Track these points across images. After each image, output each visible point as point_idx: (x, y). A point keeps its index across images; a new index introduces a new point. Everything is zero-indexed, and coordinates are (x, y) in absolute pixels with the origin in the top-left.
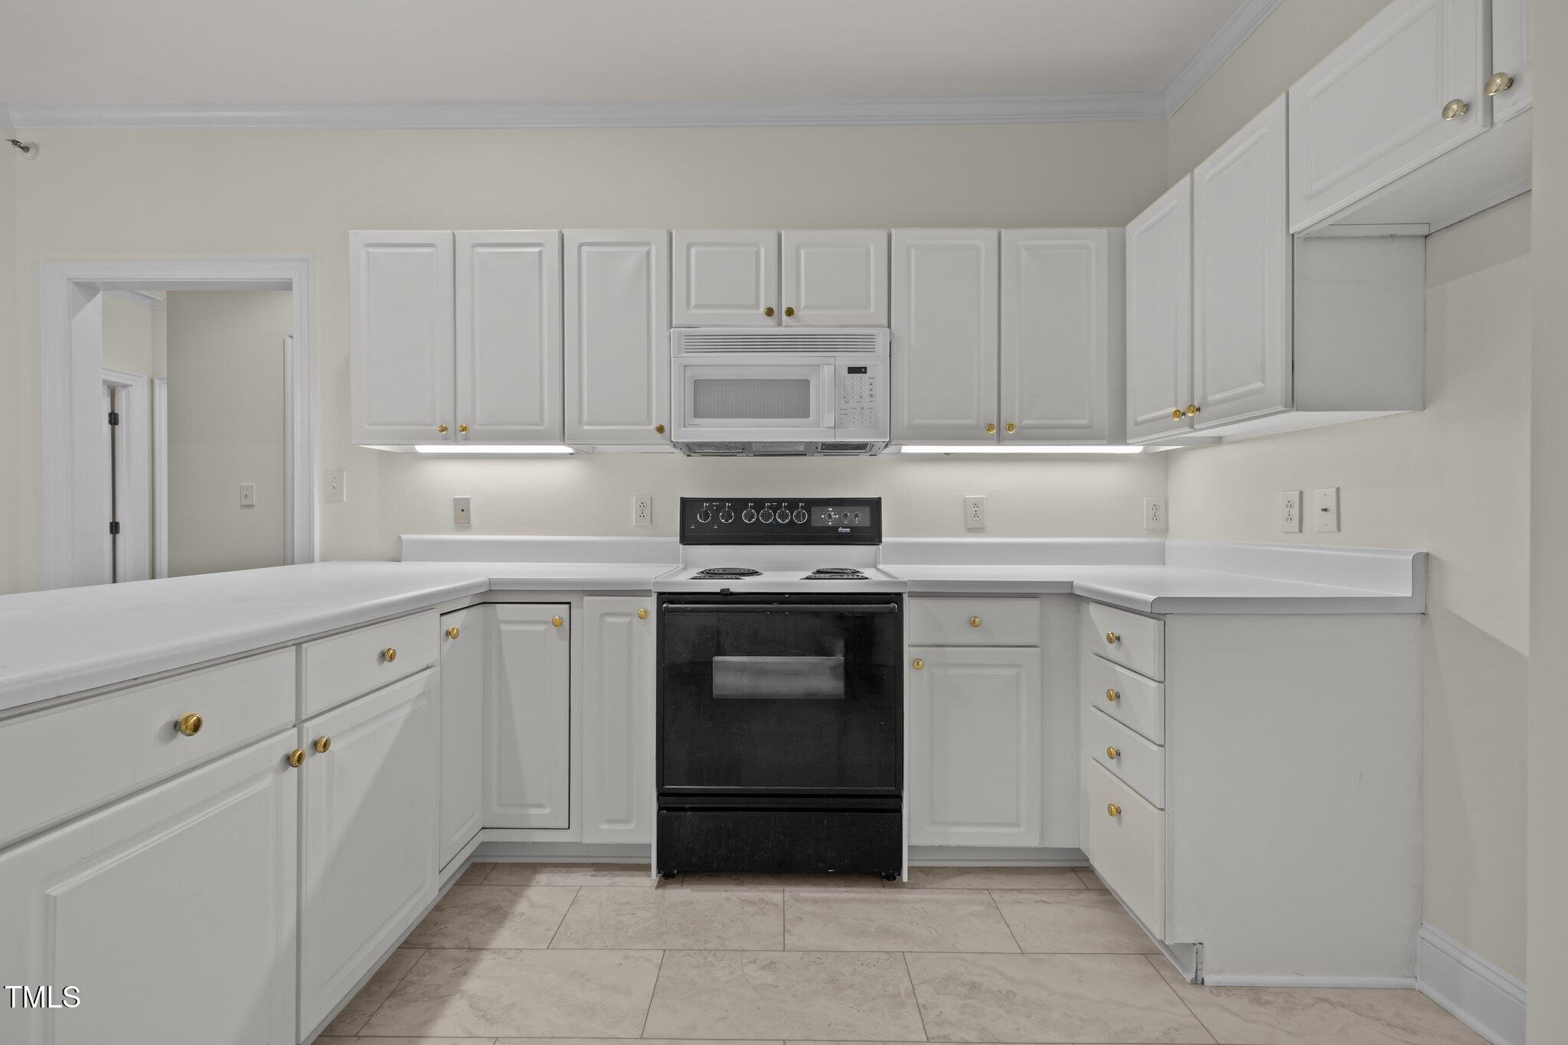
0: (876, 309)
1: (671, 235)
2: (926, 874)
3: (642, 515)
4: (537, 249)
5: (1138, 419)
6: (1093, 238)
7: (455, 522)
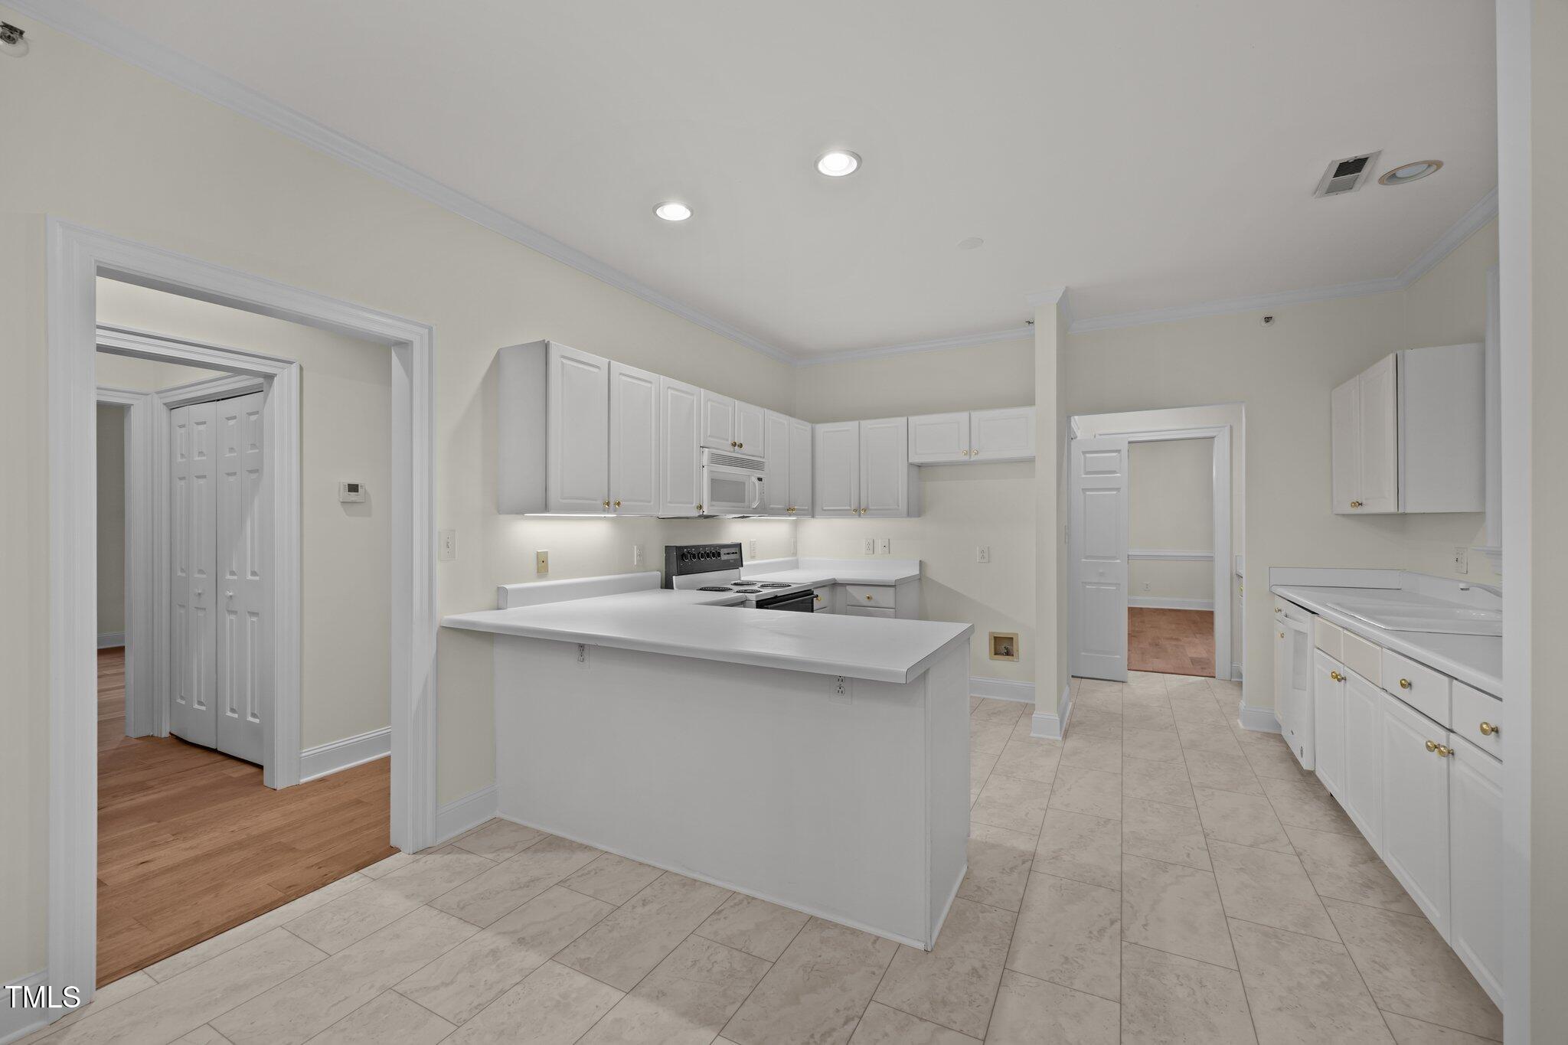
0: (762, 447)
1: (701, 392)
3: (639, 559)
4: (649, 385)
5: (825, 508)
6: (808, 426)
7: (538, 572)
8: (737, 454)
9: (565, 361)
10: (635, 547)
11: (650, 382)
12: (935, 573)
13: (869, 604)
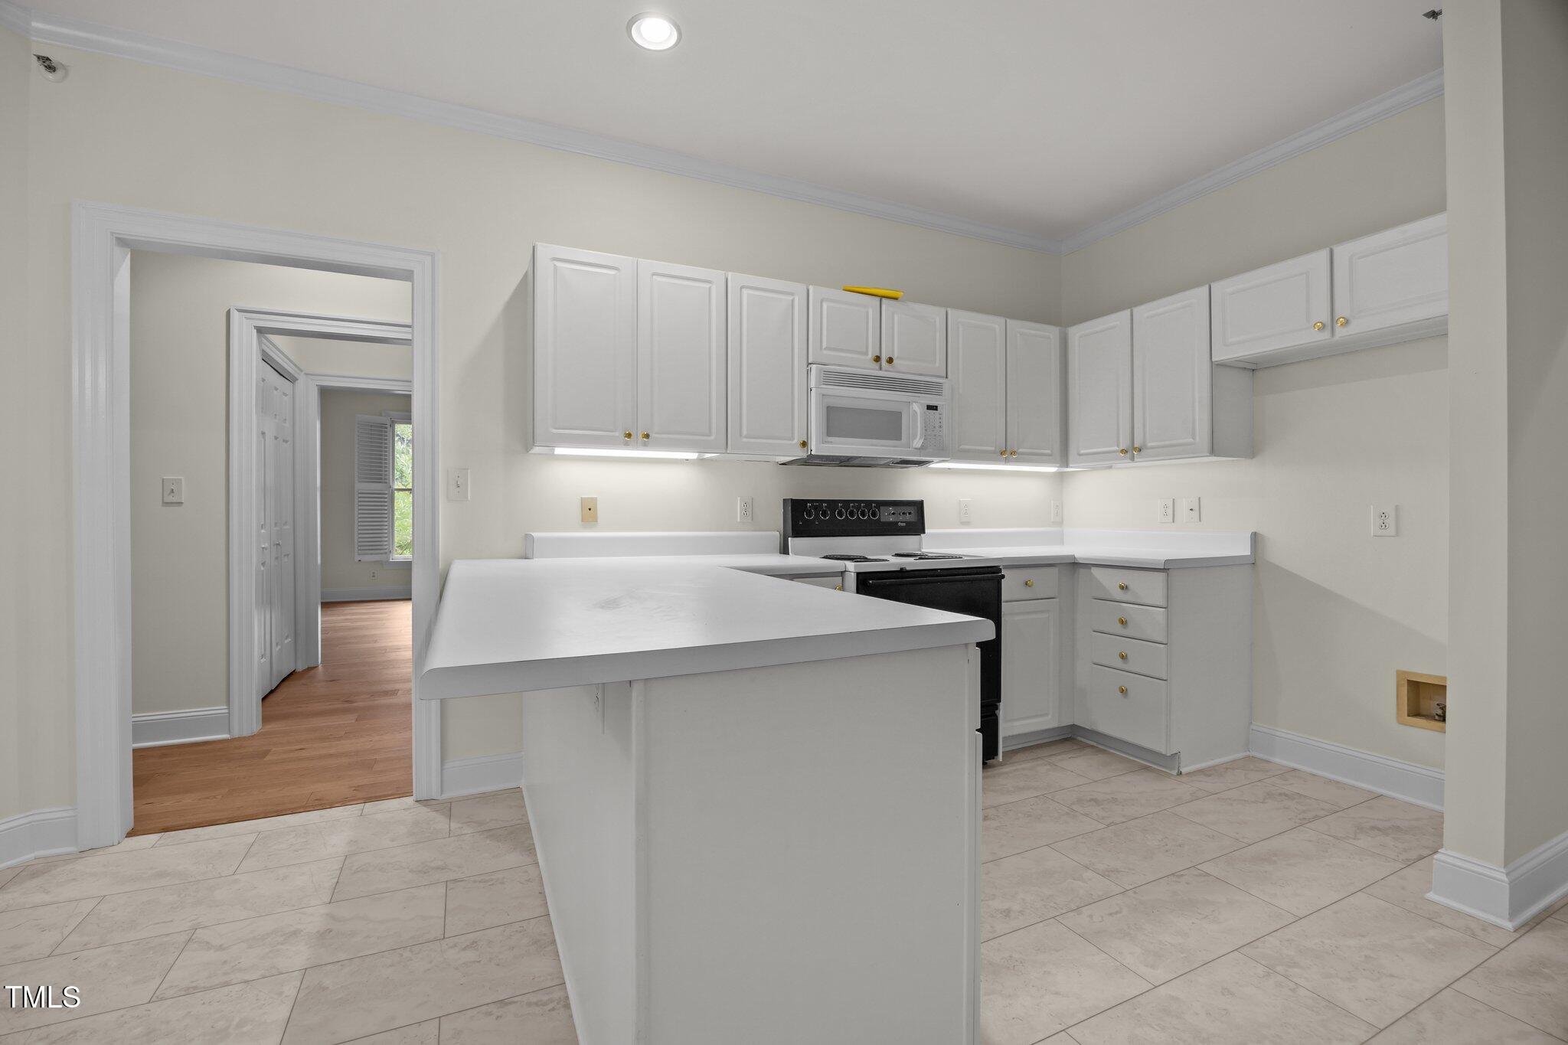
0: (939, 363)
1: (808, 291)
2: (1010, 754)
3: (745, 514)
4: (707, 286)
5: (1082, 452)
6: (1052, 333)
7: (582, 521)
8: (887, 372)
9: (559, 264)
10: (739, 498)
11: (709, 282)
12: (1279, 554)
13: (1124, 599)
